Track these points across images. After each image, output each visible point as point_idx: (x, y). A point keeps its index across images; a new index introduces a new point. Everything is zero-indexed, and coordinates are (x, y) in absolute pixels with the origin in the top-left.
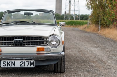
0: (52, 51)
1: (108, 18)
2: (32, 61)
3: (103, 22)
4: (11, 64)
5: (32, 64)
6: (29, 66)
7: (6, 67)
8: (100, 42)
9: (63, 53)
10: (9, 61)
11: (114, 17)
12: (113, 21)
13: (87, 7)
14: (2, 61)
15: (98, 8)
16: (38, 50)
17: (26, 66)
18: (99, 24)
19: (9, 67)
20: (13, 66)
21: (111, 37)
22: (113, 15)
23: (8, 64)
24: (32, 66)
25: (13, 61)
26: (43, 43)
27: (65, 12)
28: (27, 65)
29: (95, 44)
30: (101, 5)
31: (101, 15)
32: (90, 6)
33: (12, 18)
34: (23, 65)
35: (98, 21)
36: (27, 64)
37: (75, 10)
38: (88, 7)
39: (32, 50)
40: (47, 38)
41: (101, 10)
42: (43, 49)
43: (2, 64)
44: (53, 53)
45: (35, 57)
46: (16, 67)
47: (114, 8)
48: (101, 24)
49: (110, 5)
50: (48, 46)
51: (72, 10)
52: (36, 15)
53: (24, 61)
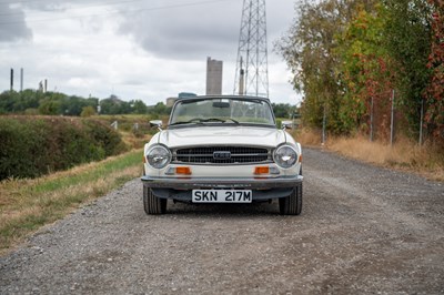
0: (282, 174)
1: (346, 114)
2: (247, 192)
3: (332, 122)
4: (209, 196)
5: (246, 196)
6: (242, 201)
7: (201, 201)
8: (336, 166)
9: (301, 177)
10: (206, 191)
11: (362, 112)
12: (358, 120)
13: (292, 86)
14: (194, 191)
15: (321, 90)
16: (258, 170)
17: (236, 201)
18: (321, 126)
19: (206, 201)
20: (213, 201)
21: (356, 156)
22: (359, 105)
23: (205, 196)
24: (247, 201)
25: (214, 191)
26: (266, 158)
28: (238, 198)
29: (328, 169)
30: (326, 83)
31: (327, 105)
32: (302, 85)
34: (231, 198)
35: (321, 121)
36: (237, 196)
38: (297, 87)
39: (246, 171)
40: (273, 149)
41: (328, 95)
42: (266, 170)
43: (194, 196)
44: (284, 177)
45: (253, 184)
46: (219, 201)
47: (362, 90)
48: (328, 128)
49: (352, 84)
50: (276, 165)
52: (158, 104)
53: (232, 191)
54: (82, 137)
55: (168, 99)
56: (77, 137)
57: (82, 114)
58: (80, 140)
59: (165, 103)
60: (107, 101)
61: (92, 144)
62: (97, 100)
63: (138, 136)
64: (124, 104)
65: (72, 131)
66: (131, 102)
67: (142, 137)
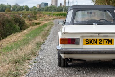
27: (61, 4)
33: (11, 9)
37: (73, 3)
38: (93, 1)
51: (71, 3)
52: (34, 7)
54: (11, 22)
55: (37, 5)
56: (9, 22)
57: (6, 11)
58: (10, 23)
59: (36, 7)
60: (14, 6)
61: (14, 25)
62: (10, 6)
63: (30, 20)
64: (21, 7)
65: (7, 20)
66: (23, 6)
67: (31, 21)
